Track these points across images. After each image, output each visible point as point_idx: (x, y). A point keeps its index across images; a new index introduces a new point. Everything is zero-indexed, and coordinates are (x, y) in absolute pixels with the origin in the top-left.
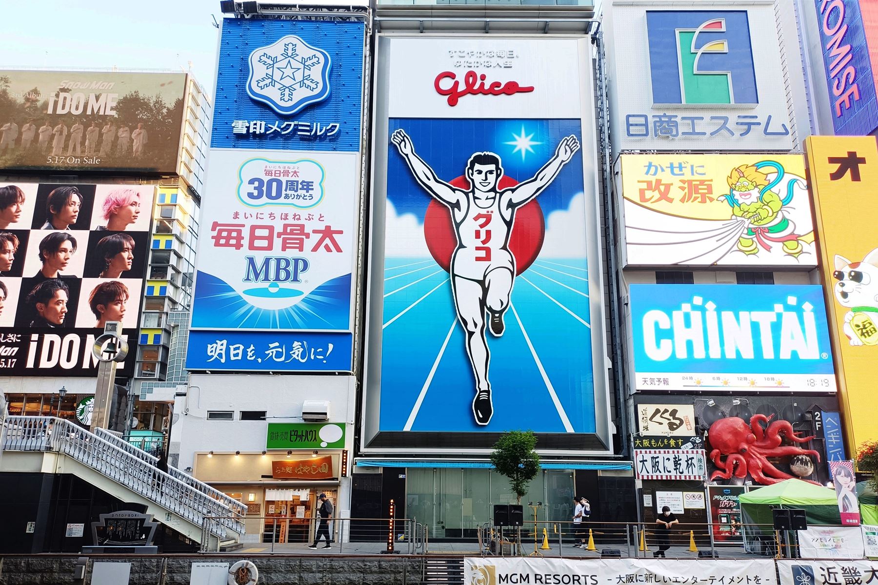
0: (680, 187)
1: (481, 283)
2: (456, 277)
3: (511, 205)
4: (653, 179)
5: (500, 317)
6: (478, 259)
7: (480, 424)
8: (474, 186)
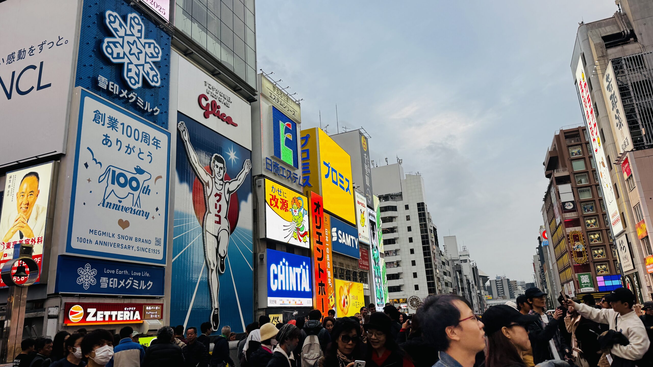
0: (281, 202)
1: (217, 237)
2: (207, 232)
3: (229, 192)
4: (273, 194)
5: (223, 261)
6: (216, 222)
7: (214, 330)
8: (215, 175)
